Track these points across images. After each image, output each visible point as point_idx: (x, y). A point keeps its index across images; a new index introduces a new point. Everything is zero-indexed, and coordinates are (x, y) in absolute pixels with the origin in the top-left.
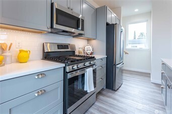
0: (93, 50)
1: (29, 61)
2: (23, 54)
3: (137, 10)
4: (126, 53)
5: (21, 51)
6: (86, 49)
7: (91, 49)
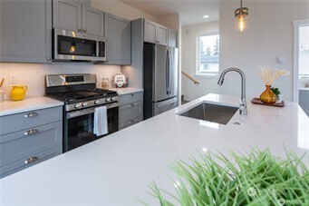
0: (127, 81)
1: (26, 98)
2: (16, 91)
3: (206, 17)
4: (195, 83)
5: (14, 88)
6: (116, 79)
7: (124, 79)
